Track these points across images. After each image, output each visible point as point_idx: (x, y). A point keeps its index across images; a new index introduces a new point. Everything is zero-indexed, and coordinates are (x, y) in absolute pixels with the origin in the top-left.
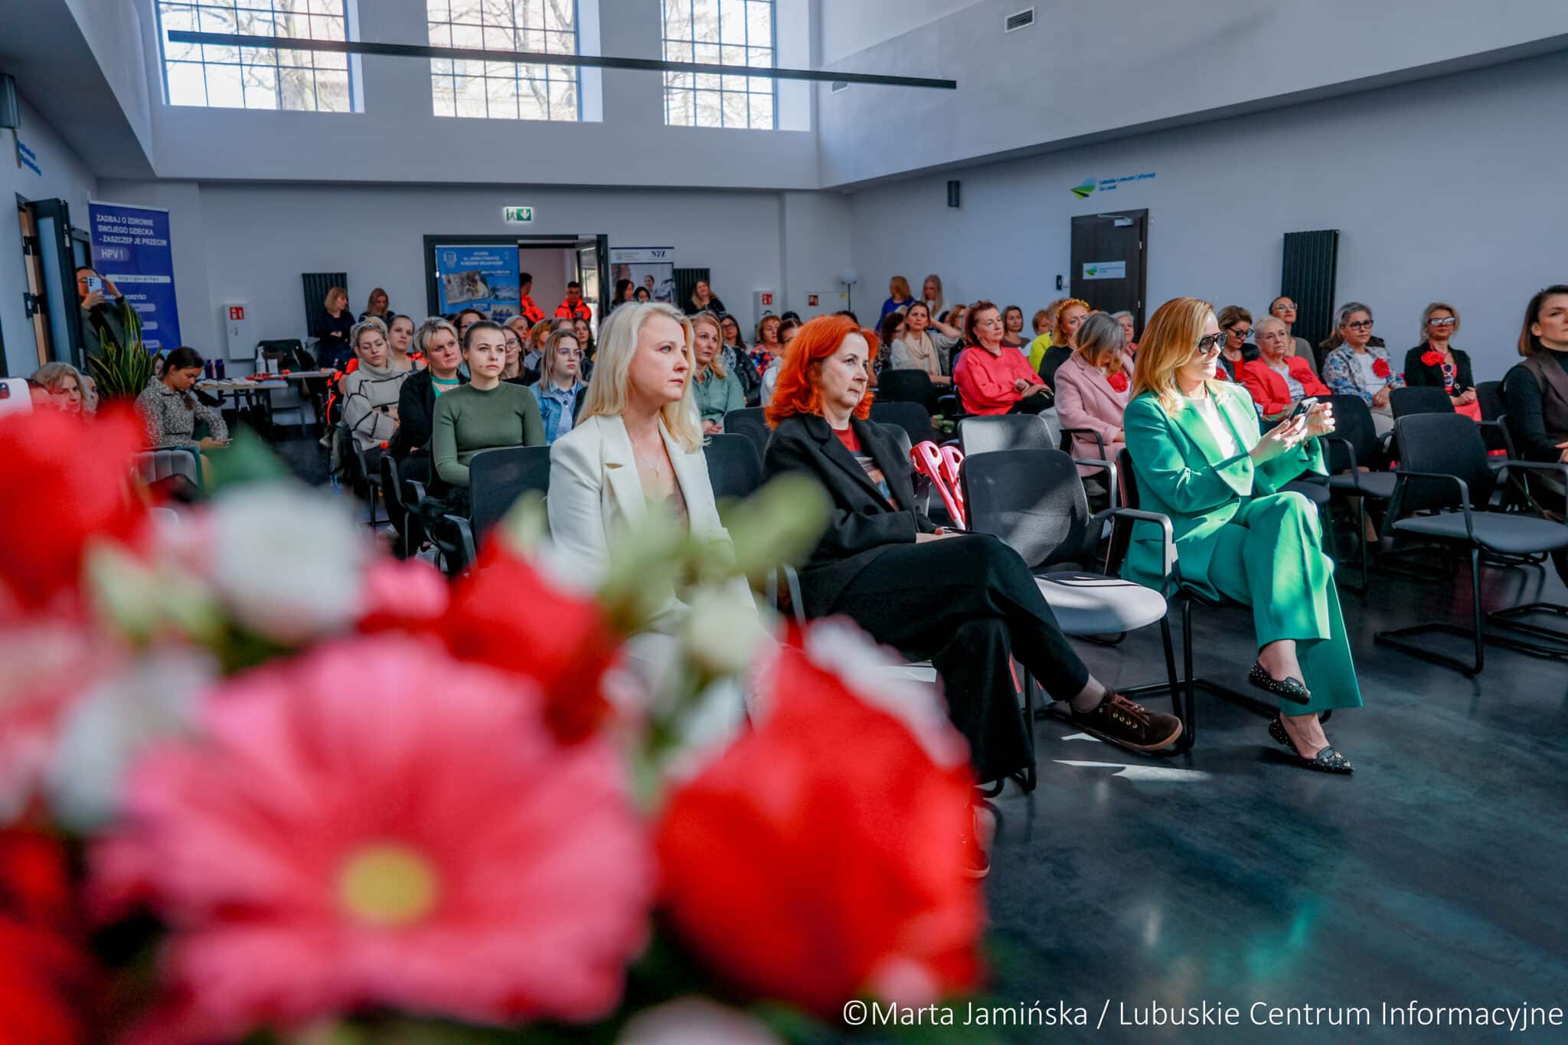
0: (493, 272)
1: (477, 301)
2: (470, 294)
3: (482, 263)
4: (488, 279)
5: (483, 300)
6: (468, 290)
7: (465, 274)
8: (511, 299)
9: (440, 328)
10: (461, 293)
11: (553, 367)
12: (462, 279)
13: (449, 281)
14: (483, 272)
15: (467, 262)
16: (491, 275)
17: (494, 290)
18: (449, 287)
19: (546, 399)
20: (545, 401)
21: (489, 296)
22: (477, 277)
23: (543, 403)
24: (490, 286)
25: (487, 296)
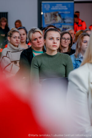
0: (63, 12)
1: (57, 24)
2: (54, 21)
3: (60, 9)
4: (62, 15)
5: (59, 23)
6: (54, 19)
7: (52, 13)
8: (70, 23)
9: (36, 31)
10: (51, 20)
11: (80, 48)
12: (51, 15)
13: (46, 16)
14: (60, 12)
15: (54, 8)
16: (63, 14)
17: (63, 19)
18: (46, 18)
19: (77, 60)
20: (77, 61)
21: (62, 22)
22: (57, 14)
23: (76, 62)
24: (62, 18)
25: (60, 21)
